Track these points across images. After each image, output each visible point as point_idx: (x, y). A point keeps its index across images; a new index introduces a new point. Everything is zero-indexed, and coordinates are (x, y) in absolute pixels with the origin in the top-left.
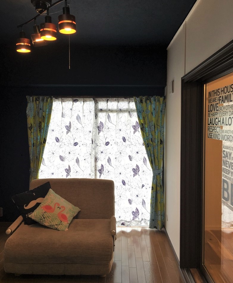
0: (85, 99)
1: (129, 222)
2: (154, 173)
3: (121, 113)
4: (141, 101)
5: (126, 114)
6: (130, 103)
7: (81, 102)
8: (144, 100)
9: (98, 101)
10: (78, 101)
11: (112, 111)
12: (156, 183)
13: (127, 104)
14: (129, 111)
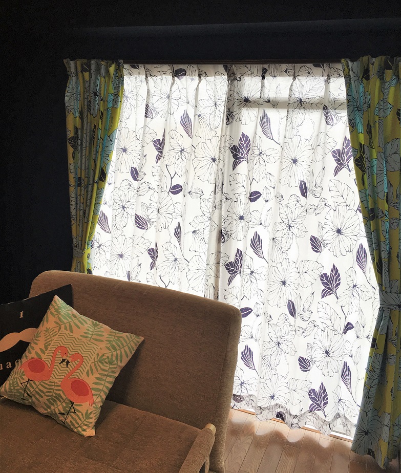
0: (204, 68)
1: (295, 417)
2: (383, 301)
3: (302, 111)
4: (366, 74)
5: (316, 115)
6: (331, 80)
7: (194, 77)
8: (374, 70)
9: (238, 76)
10: (185, 74)
11: (274, 104)
12: (385, 332)
13: (323, 84)
14: (326, 107)
